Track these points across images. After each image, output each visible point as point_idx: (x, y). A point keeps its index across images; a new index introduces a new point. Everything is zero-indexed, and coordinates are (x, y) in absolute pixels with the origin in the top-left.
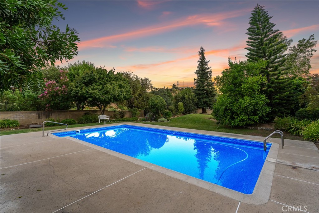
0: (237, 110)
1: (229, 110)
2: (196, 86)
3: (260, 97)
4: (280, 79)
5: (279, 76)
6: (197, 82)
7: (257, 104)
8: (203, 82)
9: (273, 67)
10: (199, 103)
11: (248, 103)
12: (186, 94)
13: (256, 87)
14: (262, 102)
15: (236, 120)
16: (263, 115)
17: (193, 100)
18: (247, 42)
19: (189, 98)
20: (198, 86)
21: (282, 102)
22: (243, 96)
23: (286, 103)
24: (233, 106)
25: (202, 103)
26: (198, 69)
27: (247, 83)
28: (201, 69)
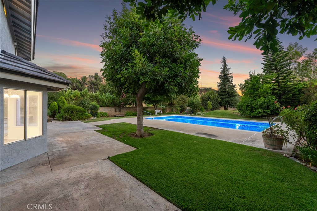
0: (255, 106)
1: (249, 106)
2: (219, 88)
3: (271, 97)
4: (288, 85)
5: (287, 83)
6: (219, 85)
7: (269, 102)
8: (225, 86)
9: (282, 76)
10: (222, 102)
11: (263, 101)
12: (211, 95)
13: (269, 91)
14: (273, 101)
15: (255, 112)
16: (274, 109)
17: (217, 100)
18: (263, 59)
19: (214, 98)
20: (221, 88)
21: (289, 101)
22: (259, 97)
23: (292, 102)
24: (253, 103)
25: (225, 102)
26: (221, 74)
27: (262, 88)
28: (223, 74)
